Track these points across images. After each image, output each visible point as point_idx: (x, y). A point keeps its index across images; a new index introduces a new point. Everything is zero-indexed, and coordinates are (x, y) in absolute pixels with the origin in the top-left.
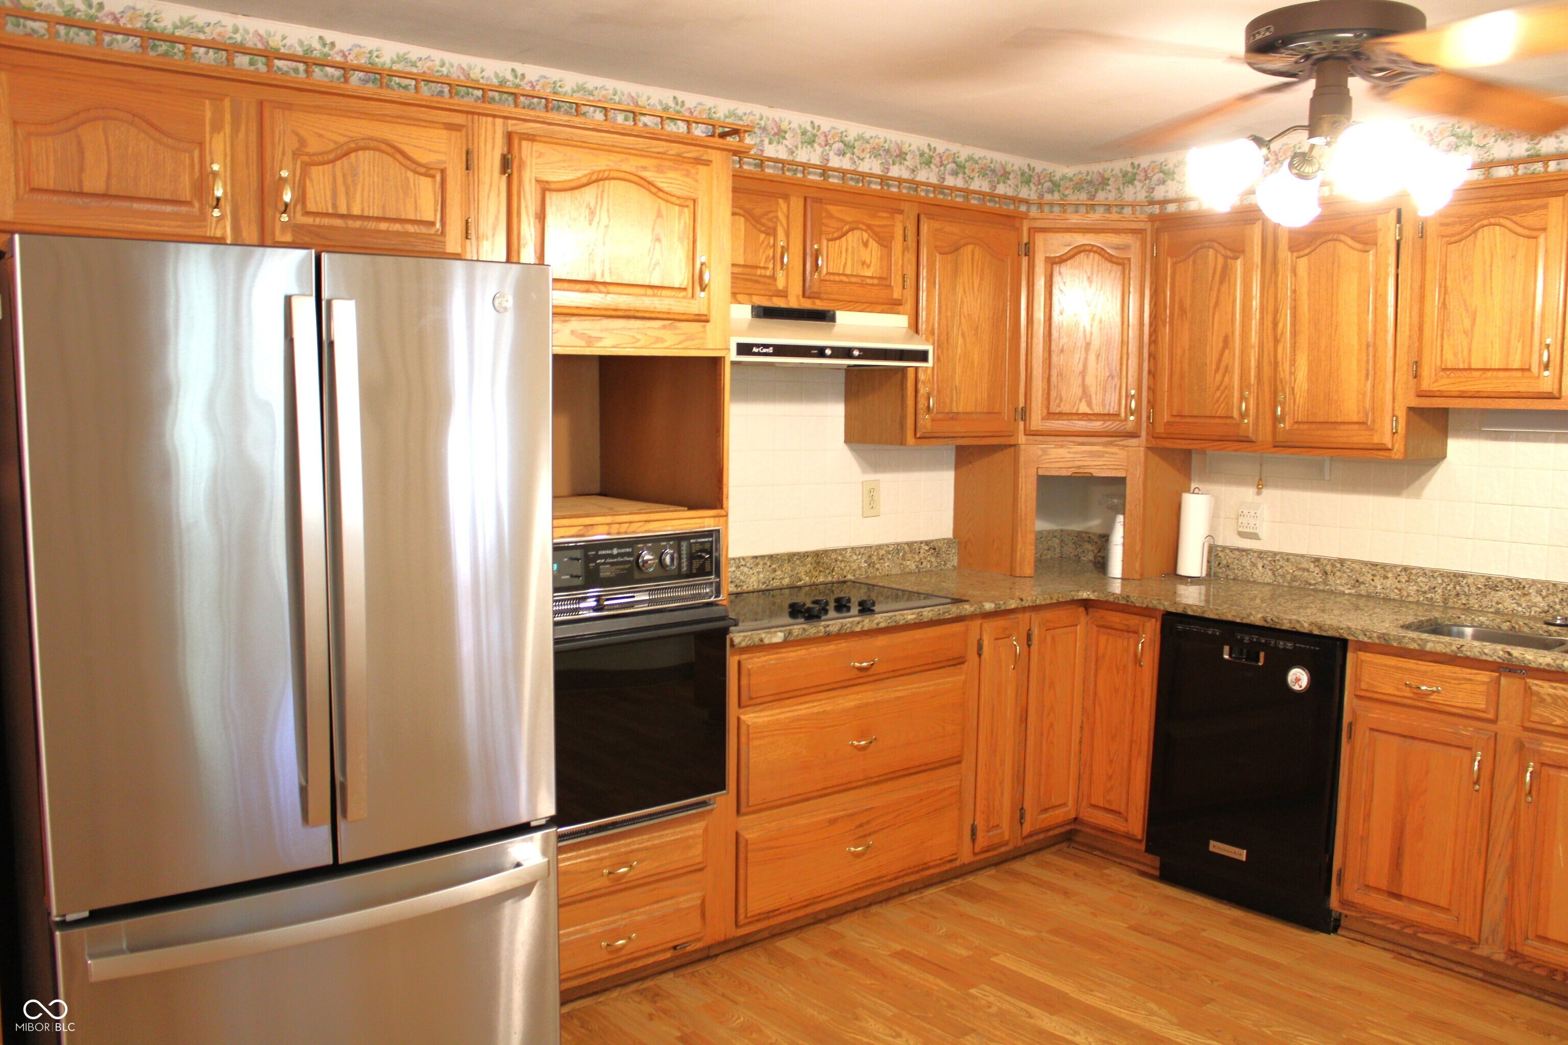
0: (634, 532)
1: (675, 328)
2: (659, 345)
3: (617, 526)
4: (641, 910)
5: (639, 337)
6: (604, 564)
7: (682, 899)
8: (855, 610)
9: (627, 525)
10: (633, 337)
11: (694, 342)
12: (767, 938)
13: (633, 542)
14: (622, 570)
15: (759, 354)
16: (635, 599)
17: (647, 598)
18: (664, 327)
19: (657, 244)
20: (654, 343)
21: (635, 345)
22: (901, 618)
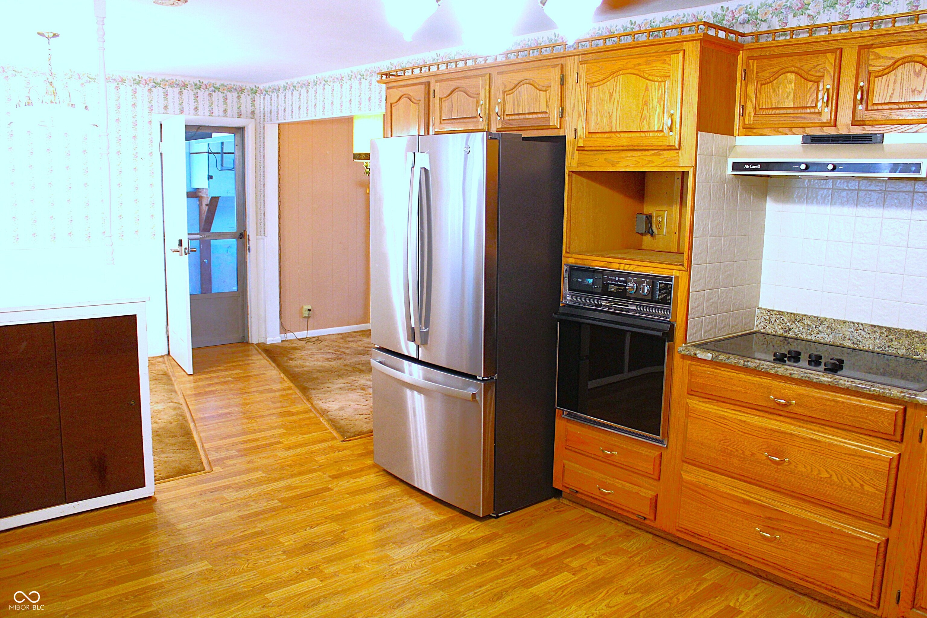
0: (632, 270)
1: (660, 155)
2: (651, 165)
3: (623, 265)
4: (620, 481)
5: (639, 161)
6: (611, 284)
7: (642, 489)
8: (822, 367)
9: (628, 266)
10: (636, 161)
11: (671, 163)
12: (717, 559)
13: (627, 275)
14: (620, 289)
15: (749, 169)
16: (629, 307)
17: (635, 308)
18: (653, 154)
19: (645, 107)
20: (648, 164)
21: (637, 165)
22: (816, 377)
